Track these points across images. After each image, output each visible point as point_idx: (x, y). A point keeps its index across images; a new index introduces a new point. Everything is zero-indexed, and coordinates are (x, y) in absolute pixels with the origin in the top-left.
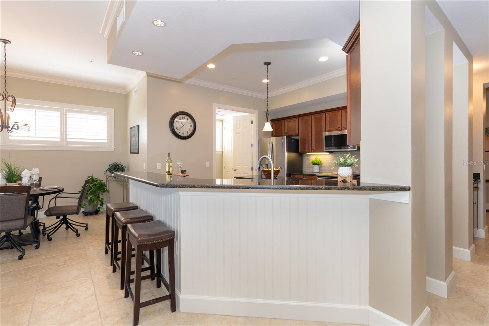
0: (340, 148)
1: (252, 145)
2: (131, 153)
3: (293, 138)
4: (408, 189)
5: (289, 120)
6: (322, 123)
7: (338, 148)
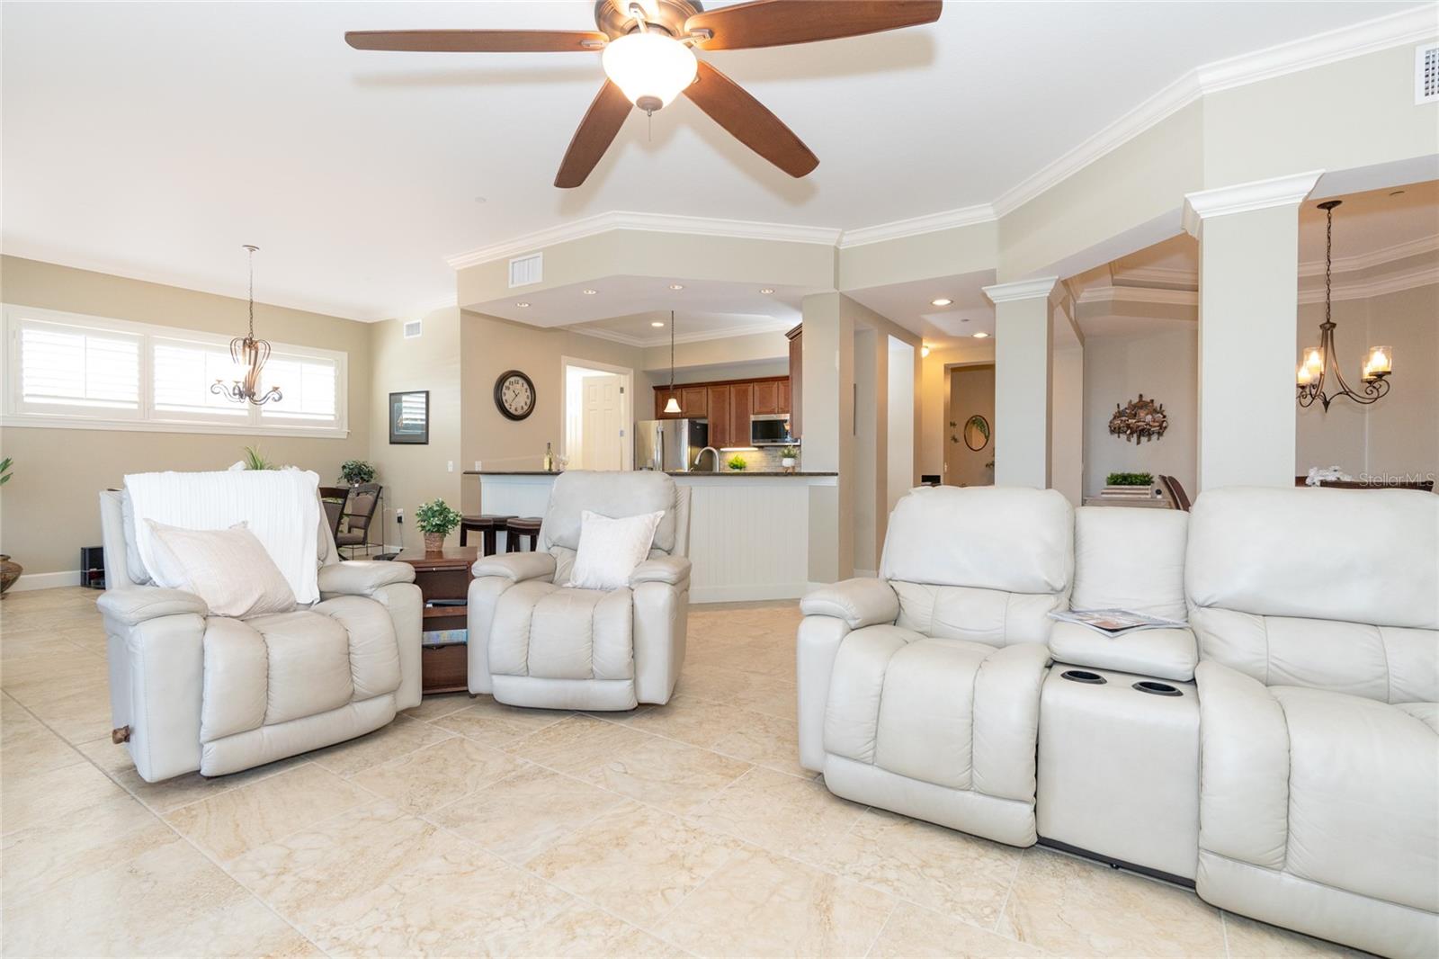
0: (776, 442)
1: (622, 433)
2: (391, 443)
3: (698, 421)
4: (837, 474)
5: (691, 390)
6: (747, 399)
7: (773, 442)
